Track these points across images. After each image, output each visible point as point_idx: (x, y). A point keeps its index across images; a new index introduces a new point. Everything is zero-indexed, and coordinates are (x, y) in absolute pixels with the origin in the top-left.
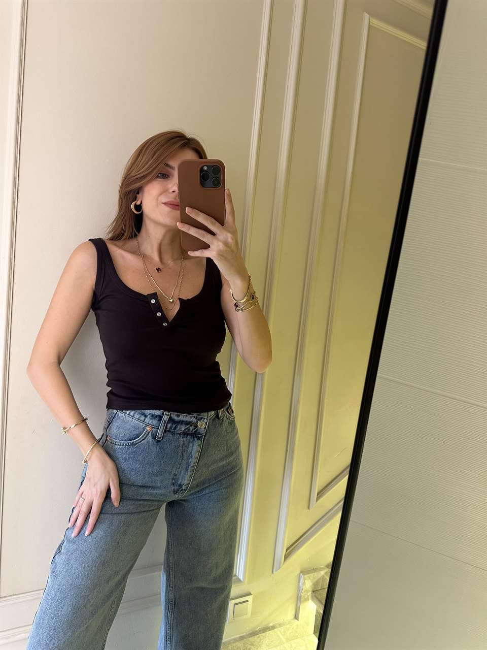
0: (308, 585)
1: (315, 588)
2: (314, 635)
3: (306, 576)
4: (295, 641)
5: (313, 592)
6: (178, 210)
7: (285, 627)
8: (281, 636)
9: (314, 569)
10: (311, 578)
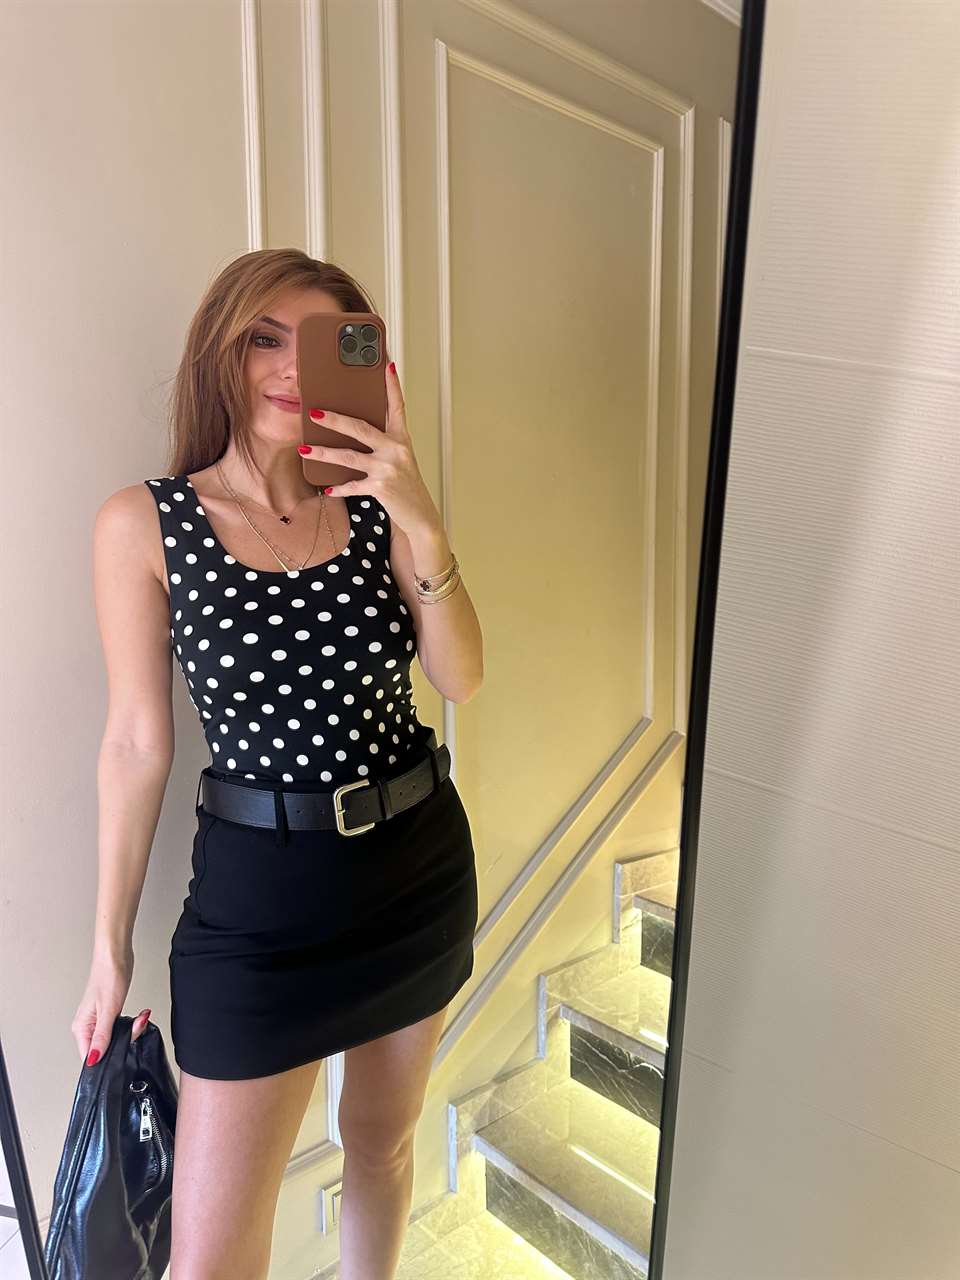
0: (467, 1121)
1: (479, 1125)
2: (487, 1212)
3: (460, 1107)
4: (454, 1232)
5: (477, 1132)
6: (298, 412)
7: (434, 1210)
8: (429, 1232)
9: (472, 1091)
10: (470, 1109)
